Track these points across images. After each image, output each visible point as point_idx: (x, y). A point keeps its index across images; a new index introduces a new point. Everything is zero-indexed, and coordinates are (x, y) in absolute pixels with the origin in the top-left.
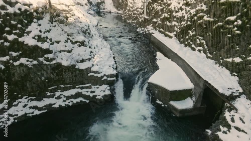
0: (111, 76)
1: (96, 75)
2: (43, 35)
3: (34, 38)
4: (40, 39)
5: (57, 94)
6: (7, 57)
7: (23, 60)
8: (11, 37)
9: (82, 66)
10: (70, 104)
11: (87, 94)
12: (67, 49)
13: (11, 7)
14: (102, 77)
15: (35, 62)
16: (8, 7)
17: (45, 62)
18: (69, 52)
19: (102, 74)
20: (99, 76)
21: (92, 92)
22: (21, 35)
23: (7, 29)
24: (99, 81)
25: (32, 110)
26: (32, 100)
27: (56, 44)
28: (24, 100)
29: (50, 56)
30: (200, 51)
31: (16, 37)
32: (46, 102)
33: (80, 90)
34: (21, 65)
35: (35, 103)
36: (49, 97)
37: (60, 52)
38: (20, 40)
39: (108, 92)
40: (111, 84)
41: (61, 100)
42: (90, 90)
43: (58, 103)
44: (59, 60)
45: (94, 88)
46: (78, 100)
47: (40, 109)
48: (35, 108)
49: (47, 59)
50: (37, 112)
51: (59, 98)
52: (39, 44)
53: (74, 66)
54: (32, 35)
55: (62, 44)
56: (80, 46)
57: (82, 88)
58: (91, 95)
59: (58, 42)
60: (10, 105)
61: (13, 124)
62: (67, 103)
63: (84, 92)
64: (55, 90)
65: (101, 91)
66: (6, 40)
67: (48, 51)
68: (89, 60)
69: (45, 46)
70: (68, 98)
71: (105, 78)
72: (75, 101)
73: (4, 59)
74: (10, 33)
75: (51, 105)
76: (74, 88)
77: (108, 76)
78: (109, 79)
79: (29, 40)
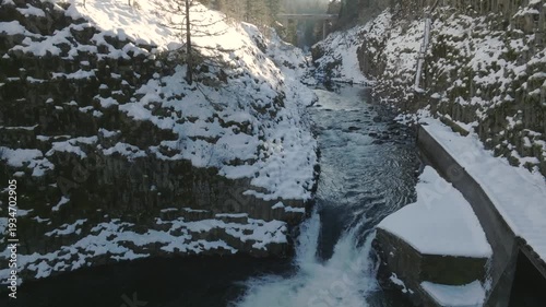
0: (295, 203)
1: (259, 195)
2: (165, 104)
3: (146, 107)
4: (159, 110)
5: (176, 224)
6: (95, 138)
7: (121, 147)
8: (106, 102)
9: (233, 173)
10: (198, 251)
11: (235, 234)
12: (207, 134)
13: (116, 48)
14: (273, 202)
15: (142, 153)
16: (111, 48)
17: (159, 155)
18: (213, 140)
19: (274, 197)
20: (267, 198)
21: (247, 232)
22: (124, 100)
23: (103, 86)
24: (264, 210)
25: (121, 249)
26: (127, 229)
27: (188, 123)
28: (111, 227)
29: (172, 144)
30: (529, 166)
31: (115, 102)
32: (153, 236)
33: (222, 225)
34: (116, 155)
35: (130, 236)
36: (159, 228)
37: (194, 139)
38: (121, 107)
39: (280, 238)
40: (294, 223)
41: (181, 238)
42: (242, 227)
43: (174, 243)
44: (186, 155)
45: (252, 224)
46: (215, 245)
47: (137, 250)
48: (129, 245)
49: (164, 150)
50: (131, 255)
51: (177, 233)
52: (155, 120)
53: (214, 170)
54: (145, 101)
55: (200, 123)
56: (237, 132)
57: (228, 220)
58: (244, 238)
59: (193, 120)
60: (86, 231)
61: (83, 267)
62: (191, 246)
63: (230, 229)
64: (174, 216)
65: (266, 233)
66: (98, 106)
67: (169, 135)
68: (252, 162)
69: (165, 124)
70: (196, 236)
71: (280, 204)
72: (208, 245)
73: (88, 140)
74: (106, 94)
75: (159, 244)
76: (210, 216)
77: (287, 202)
78: (288, 209)
79: (136, 111)
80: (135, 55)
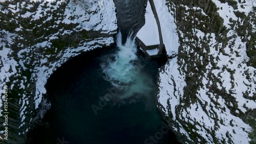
0: (114, 31)
1: (105, 32)
2: (73, 15)
3: (69, 19)
4: (72, 18)
5: (85, 44)
6: (58, 32)
7: (66, 32)
8: (58, 22)
9: (97, 29)
10: (92, 49)
11: (101, 43)
12: (86, 19)
14: (109, 33)
15: (72, 31)
16: (54, 6)
17: (77, 31)
18: (88, 21)
19: (109, 31)
20: (107, 33)
22: (62, 20)
23: (56, 18)
24: (107, 36)
25: (73, 54)
26: (72, 48)
27: (80, 18)
28: (69, 49)
29: (79, 26)
30: (172, 14)
31: (60, 21)
32: (79, 49)
33: (96, 41)
34: (65, 34)
35: (74, 50)
36: (80, 46)
37: (83, 22)
38: (63, 22)
39: (113, 42)
40: (115, 36)
41: (87, 47)
42: (102, 41)
43: (86, 49)
44: (84, 28)
45: (105, 39)
46: (97, 46)
47: (77, 53)
48: (75, 52)
49: (77, 29)
50: (76, 54)
51: (86, 46)
52: (72, 22)
53: (92, 30)
54: (67, 17)
55: (84, 16)
56: (93, 14)
57: (98, 40)
58: (103, 44)
59: (81, 16)
60: (63, 53)
61: (67, 61)
62: (90, 48)
63: (99, 42)
64: (83, 42)
65: (109, 41)
66: (56, 24)
67: (77, 24)
68: (100, 23)
69: (75, 22)
70: (91, 46)
71: (111, 33)
72: (95, 47)
73: (57, 34)
74: (57, 20)
75: (82, 50)
76: (93, 40)
77: (112, 32)
78: (113, 33)
79: (67, 21)
80: (60, 4)
